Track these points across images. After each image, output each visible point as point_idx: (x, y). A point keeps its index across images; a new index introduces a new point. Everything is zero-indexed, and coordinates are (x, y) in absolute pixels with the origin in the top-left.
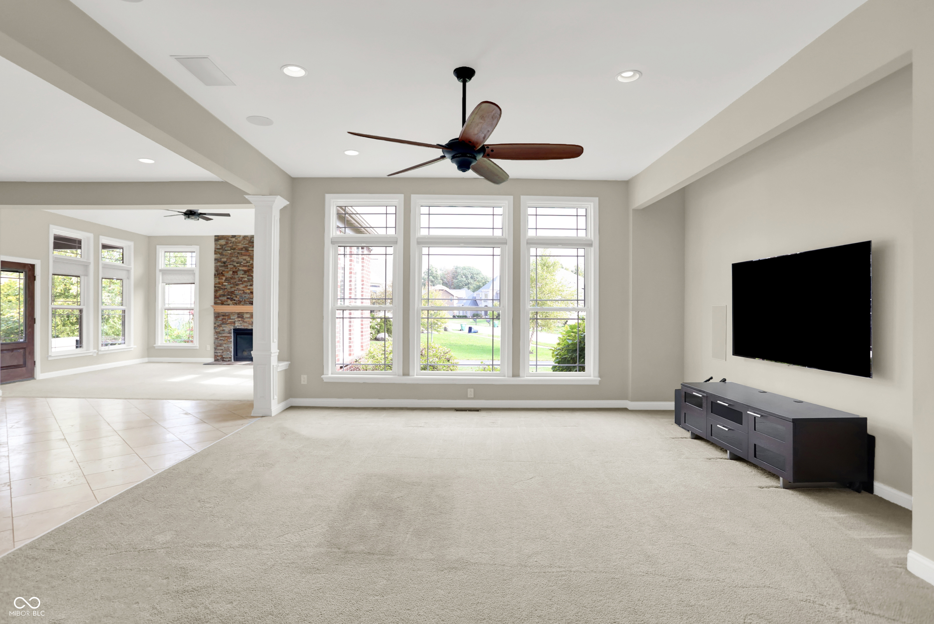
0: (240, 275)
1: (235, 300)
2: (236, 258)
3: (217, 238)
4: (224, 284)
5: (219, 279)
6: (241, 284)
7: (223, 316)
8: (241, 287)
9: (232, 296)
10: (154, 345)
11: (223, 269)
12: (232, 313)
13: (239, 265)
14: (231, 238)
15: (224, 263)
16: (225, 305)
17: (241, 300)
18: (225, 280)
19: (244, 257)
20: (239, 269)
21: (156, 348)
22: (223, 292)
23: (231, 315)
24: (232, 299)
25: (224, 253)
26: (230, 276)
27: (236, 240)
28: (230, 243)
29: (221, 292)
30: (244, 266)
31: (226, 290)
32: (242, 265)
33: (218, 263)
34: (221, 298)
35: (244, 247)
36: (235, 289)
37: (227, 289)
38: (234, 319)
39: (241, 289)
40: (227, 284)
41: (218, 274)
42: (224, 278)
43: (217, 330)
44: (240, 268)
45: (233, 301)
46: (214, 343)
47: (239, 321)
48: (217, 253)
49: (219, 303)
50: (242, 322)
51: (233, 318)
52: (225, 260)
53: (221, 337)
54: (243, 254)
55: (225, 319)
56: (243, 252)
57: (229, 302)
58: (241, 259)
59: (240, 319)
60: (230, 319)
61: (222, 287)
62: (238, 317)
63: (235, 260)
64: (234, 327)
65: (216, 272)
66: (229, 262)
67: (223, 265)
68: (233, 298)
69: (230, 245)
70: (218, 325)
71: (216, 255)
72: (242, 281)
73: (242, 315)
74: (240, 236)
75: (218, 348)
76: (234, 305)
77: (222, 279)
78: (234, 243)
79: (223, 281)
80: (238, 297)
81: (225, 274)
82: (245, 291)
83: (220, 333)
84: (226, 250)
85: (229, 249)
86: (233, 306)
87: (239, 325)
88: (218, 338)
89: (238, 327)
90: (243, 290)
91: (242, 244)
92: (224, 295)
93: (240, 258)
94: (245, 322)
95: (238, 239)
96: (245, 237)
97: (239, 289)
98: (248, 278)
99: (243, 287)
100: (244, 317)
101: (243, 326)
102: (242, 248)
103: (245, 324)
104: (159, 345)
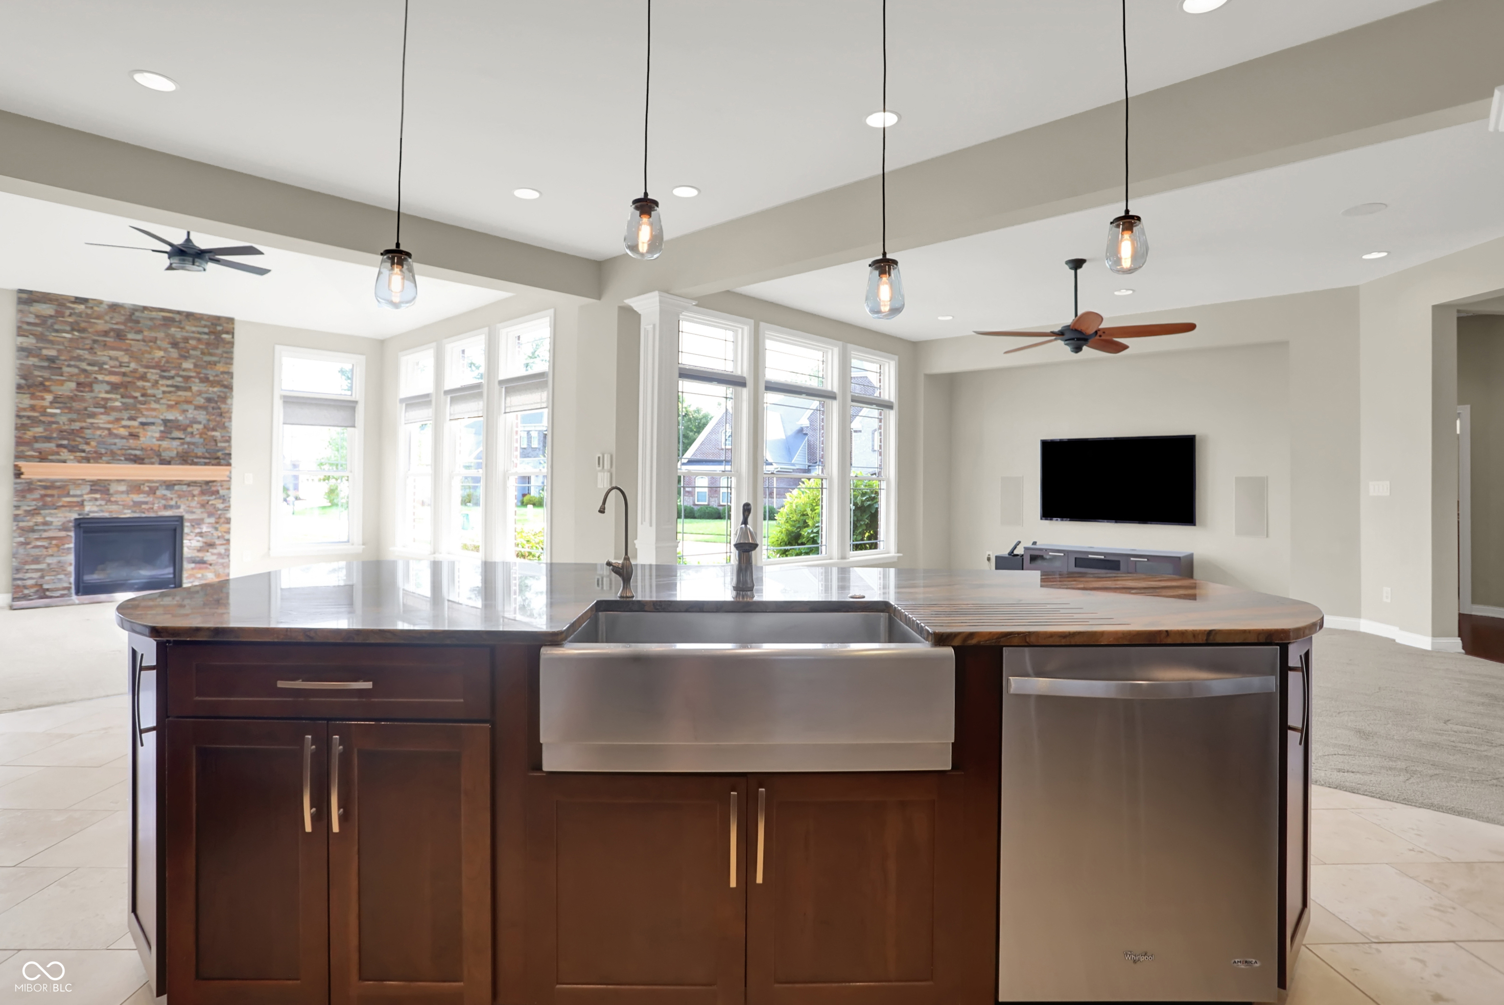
0: (100, 392)
1: (84, 451)
2: (86, 352)
3: (23, 296)
4: (48, 410)
5: (33, 397)
6: (102, 414)
7: (45, 488)
8: (102, 421)
9: (74, 440)
11: (46, 374)
12: (73, 481)
13: (96, 368)
14: (73, 302)
15: (51, 360)
16: (51, 461)
17: (103, 451)
18: (51, 403)
19: (113, 353)
20: (96, 378)
22: (45, 429)
23: (71, 487)
24: (72, 449)
25: (52, 336)
26: (68, 393)
27: (89, 311)
28: (70, 315)
29: (37, 430)
30: (111, 373)
31: (54, 426)
32: (106, 369)
33: (30, 359)
34: (36, 445)
35: (112, 330)
36: (84, 424)
37: (57, 423)
38: (82, 495)
39: (101, 425)
40: (58, 411)
41: (29, 387)
42: (49, 397)
43: (22, 525)
44: (100, 377)
45: (78, 454)
46: (14, 556)
47: (96, 499)
48: (27, 334)
49: (31, 456)
50: (103, 503)
51: (78, 492)
52: (53, 353)
53: (37, 540)
54: (108, 344)
55: (52, 496)
56: (107, 339)
57: (65, 454)
58: (102, 355)
59: (98, 496)
60: (68, 495)
61: (40, 418)
62: (92, 491)
63: (86, 356)
64: (78, 515)
65: (23, 382)
66: (65, 360)
67: (44, 364)
68: (76, 446)
69: (71, 319)
70: (26, 512)
71: (22, 339)
72: (104, 407)
73: (105, 486)
74: (100, 302)
75: (25, 567)
76: (79, 462)
77: (43, 399)
78: (83, 315)
79: (46, 403)
80: (93, 443)
81: (52, 388)
82: (115, 431)
83: (33, 531)
84: (56, 331)
85: (68, 328)
86: (77, 464)
87: (95, 509)
88: (27, 544)
89: (92, 515)
90: (109, 429)
91: (106, 322)
92: (48, 439)
93: (99, 353)
94: (112, 502)
95: (96, 308)
96: (114, 307)
97: (94, 425)
98: (124, 400)
99: (109, 422)
100: (111, 491)
101: (107, 512)
102: (106, 332)
103: (114, 507)
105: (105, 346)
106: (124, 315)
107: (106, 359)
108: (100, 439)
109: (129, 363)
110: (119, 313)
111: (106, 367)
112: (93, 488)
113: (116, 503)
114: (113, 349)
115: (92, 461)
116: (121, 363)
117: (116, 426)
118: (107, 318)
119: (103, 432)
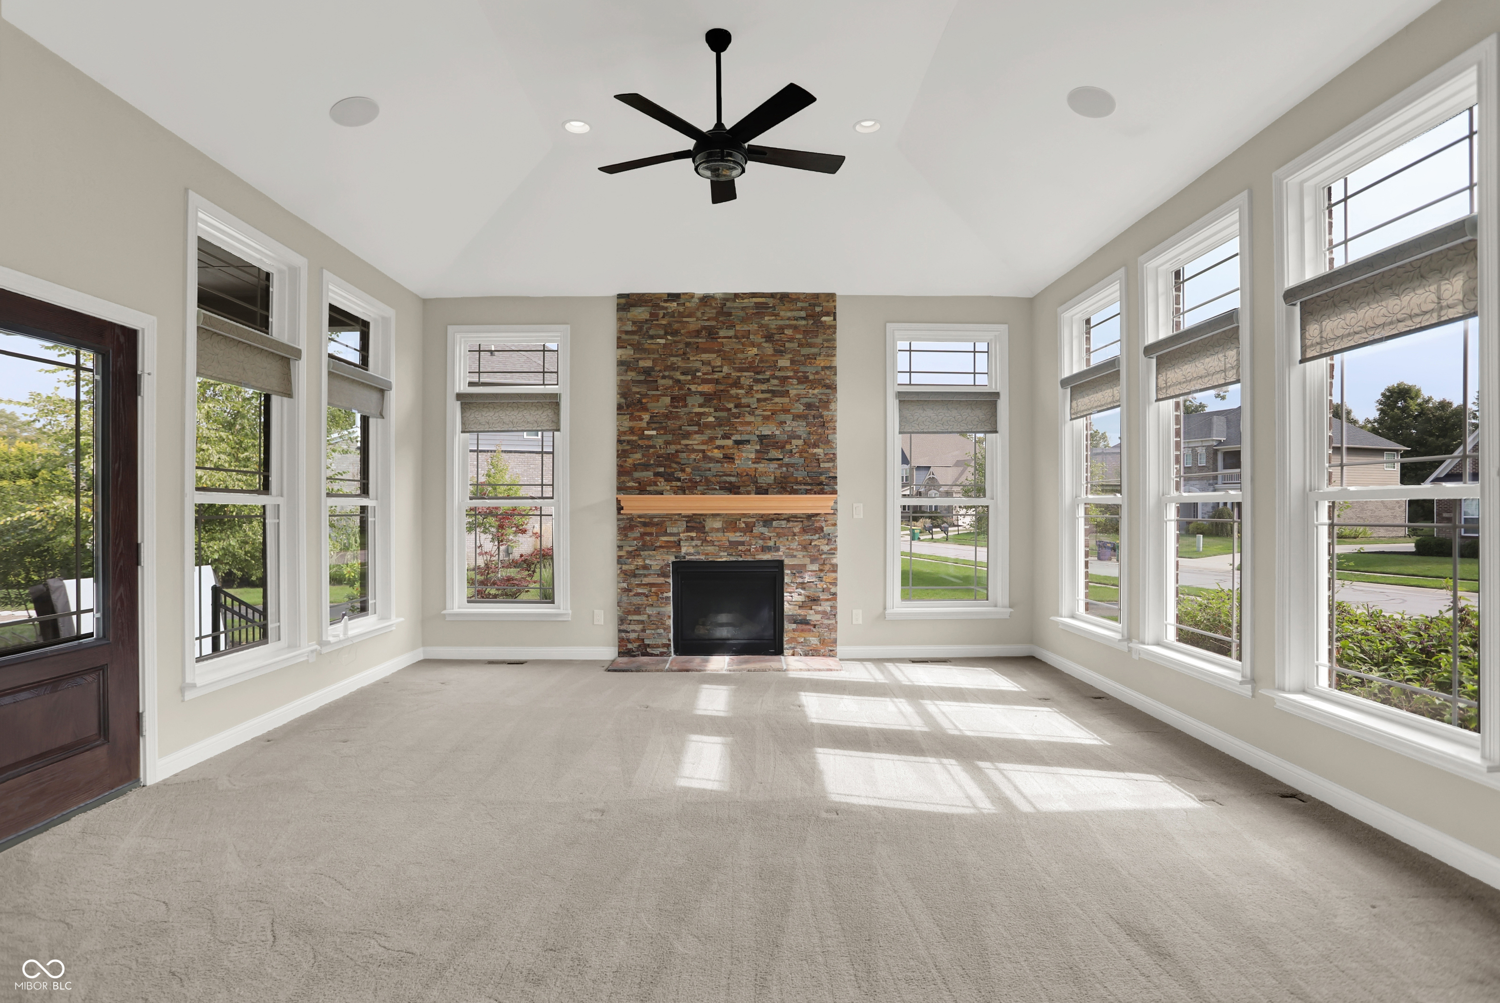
0: (693, 406)
1: (679, 480)
2: (680, 359)
3: (623, 301)
4: (646, 432)
5: (632, 418)
6: (696, 433)
7: (645, 524)
8: (696, 442)
9: (670, 467)
10: (444, 612)
11: (643, 389)
12: (670, 517)
13: (689, 377)
14: (666, 301)
15: (647, 372)
16: (650, 493)
17: (698, 479)
18: (648, 423)
19: (705, 356)
20: (689, 389)
21: (448, 619)
22: (643, 456)
23: (668, 523)
24: (669, 477)
25: (648, 343)
26: (663, 411)
27: (681, 309)
28: (663, 317)
29: (637, 457)
30: (705, 381)
31: (652, 450)
32: (699, 377)
33: (629, 373)
34: (636, 475)
35: (704, 328)
36: (679, 447)
37: (654, 447)
38: (678, 534)
39: (696, 447)
40: (654, 433)
41: (628, 406)
42: (646, 417)
43: (625, 567)
44: (693, 388)
45: (674, 483)
46: (619, 604)
47: (692, 539)
48: (625, 345)
49: (631, 488)
50: (699, 543)
51: (675, 530)
52: (648, 364)
53: (639, 585)
54: (701, 346)
55: (651, 534)
56: (700, 340)
57: (662, 484)
58: (696, 360)
59: (694, 534)
60: (666, 534)
61: (640, 442)
62: (689, 529)
63: (680, 364)
64: (676, 557)
65: (623, 401)
66: (660, 371)
67: (642, 378)
68: (673, 473)
69: (664, 322)
70: (629, 552)
71: (621, 351)
72: (698, 424)
73: (700, 522)
74: (692, 296)
75: (630, 618)
76: (676, 493)
77: (641, 419)
78: (676, 315)
79: (644, 424)
80: (688, 470)
81: (649, 405)
82: (709, 454)
83: (635, 576)
84: (652, 337)
85: (662, 332)
86: (673, 496)
87: (692, 550)
88: (630, 590)
89: (688, 558)
90: (703, 451)
91: (698, 319)
92: (646, 467)
93: (691, 359)
94: (708, 542)
95: (687, 304)
96: (706, 299)
97: (689, 447)
98: (717, 414)
99: (703, 443)
100: (707, 528)
101: (703, 554)
102: (698, 331)
103: (710, 549)
104: (456, 610)
105: (698, 349)
106: (715, 308)
107: (698, 365)
108: (695, 464)
109: (721, 367)
110: (711, 305)
111: (699, 374)
112: (689, 525)
113: (712, 543)
114: (705, 351)
115: (687, 492)
116: (713, 367)
117: (710, 447)
118: (699, 314)
119: (697, 456)
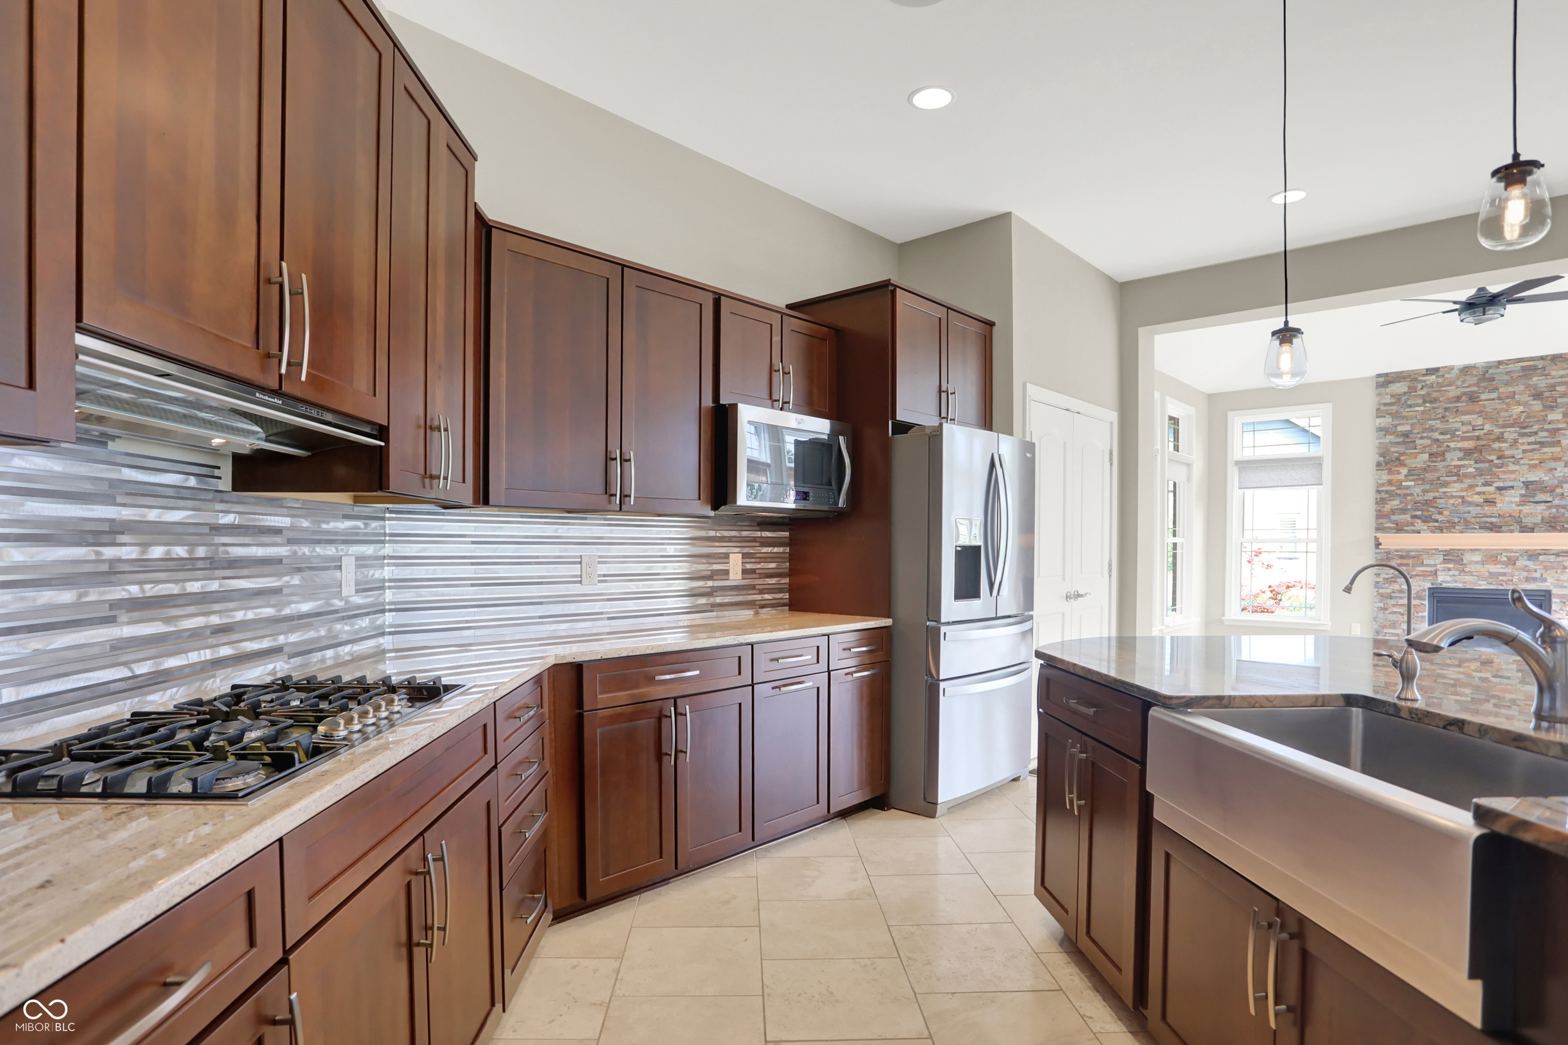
0: (1452, 460)
1: (1437, 521)
2: (1438, 422)
3: (1382, 379)
4: (1404, 484)
5: (1390, 472)
6: (1455, 482)
7: (1402, 557)
8: (1455, 490)
9: (1428, 511)
10: (1223, 618)
11: (1401, 449)
12: (1427, 552)
13: (1449, 436)
14: (1424, 375)
15: (1406, 435)
16: (1407, 532)
17: (1456, 520)
18: (1406, 476)
19: (1465, 418)
20: (1448, 446)
21: (1226, 623)
22: (1401, 502)
23: (1424, 557)
24: (1426, 520)
25: (1406, 412)
26: (1421, 465)
27: (1440, 380)
28: (1422, 389)
29: (1395, 503)
30: (1464, 439)
31: (1409, 498)
32: (1458, 436)
33: (1388, 437)
34: (1394, 518)
35: (1464, 394)
36: (1437, 494)
37: (1412, 495)
38: (1435, 565)
39: (1454, 494)
40: (1412, 483)
41: (1386, 463)
42: (1404, 471)
43: (1381, 591)
44: (1452, 445)
45: (1431, 524)
46: (1375, 619)
47: (1449, 569)
48: (1384, 415)
49: (1389, 528)
50: (1457, 573)
51: (1432, 562)
52: (1407, 428)
53: (1394, 605)
54: (1460, 409)
55: (1408, 565)
56: (1460, 404)
57: (1419, 524)
58: (1454, 422)
59: (1451, 566)
60: (1422, 564)
61: (1398, 492)
62: (1445, 561)
63: (1438, 426)
64: (1432, 584)
65: (1382, 459)
66: (1418, 433)
67: (1401, 440)
68: (1430, 516)
69: (1422, 392)
70: (1386, 579)
71: (1379, 420)
72: (1458, 475)
73: (1458, 556)
74: (1452, 368)
75: (1385, 631)
76: (1433, 532)
77: (1399, 473)
78: (1435, 386)
79: (1402, 477)
80: (1446, 513)
81: (1407, 462)
82: (1469, 499)
83: (1391, 598)
84: (1410, 406)
85: (1421, 401)
86: (1431, 534)
87: (1449, 579)
88: (1386, 609)
89: (1444, 585)
90: (1463, 497)
91: (1458, 387)
92: (1404, 511)
93: (1450, 421)
94: (1466, 572)
95: (1447, 376)
96: (1466, 370)
97: (1447, 494)
98: (1479, 466)
99: (1462, 490)
100: (1465, 561)
101: (1460, 582)
102: (1458, 397)
103: (1468, 578)
104: (1232, 617)
105: (1457, 412)
106: (1476, 376)
107: (1458, 425)
108: (1453, 508)
109: (1483, 425)
110: (1472, 374)
111: (1458, 433)
112: (1446, 558)
113: (1471, 573)
114: (1465, 413)
115: (1445, 531)
116: (1474, 426)
117: (1470, 494)
118: (1459, 383)
119: (1456, 501)
